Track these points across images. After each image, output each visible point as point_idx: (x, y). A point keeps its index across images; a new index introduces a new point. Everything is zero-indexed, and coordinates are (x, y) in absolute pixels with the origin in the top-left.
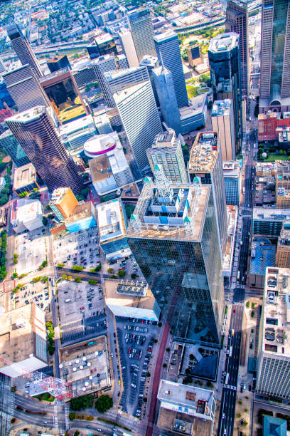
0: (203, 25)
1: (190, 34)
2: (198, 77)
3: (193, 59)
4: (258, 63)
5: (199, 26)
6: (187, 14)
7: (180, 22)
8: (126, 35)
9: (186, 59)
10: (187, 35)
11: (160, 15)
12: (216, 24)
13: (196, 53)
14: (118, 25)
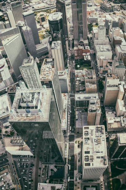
0: (46, 8)
1: (41, 11)
2: (45, 29)
3: (42, 22)
4: (72, 24)
5: (45, 8)
6: (39, 3)
7: (36, 7)
8: (10, 12)
9: (39, 22)
10: (39, 12)
11: (27, 3)
12: (52, 8)
13: (43, 19)
14: (7, 8)
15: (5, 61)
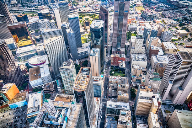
0: (91, 12)
1: (86, 15)
2: (88, 34)
3: (86, 26)
4: (112, 32)
5: (90, 13)
6: (86, 7)
7: (83, 10)
8: (57, 11)
9: (83, 26)
10: (85, 16)
11: (74, 5)
12: (97, 13)
13: (87, 24)
14: (55, 5)
15: (47, 58)
